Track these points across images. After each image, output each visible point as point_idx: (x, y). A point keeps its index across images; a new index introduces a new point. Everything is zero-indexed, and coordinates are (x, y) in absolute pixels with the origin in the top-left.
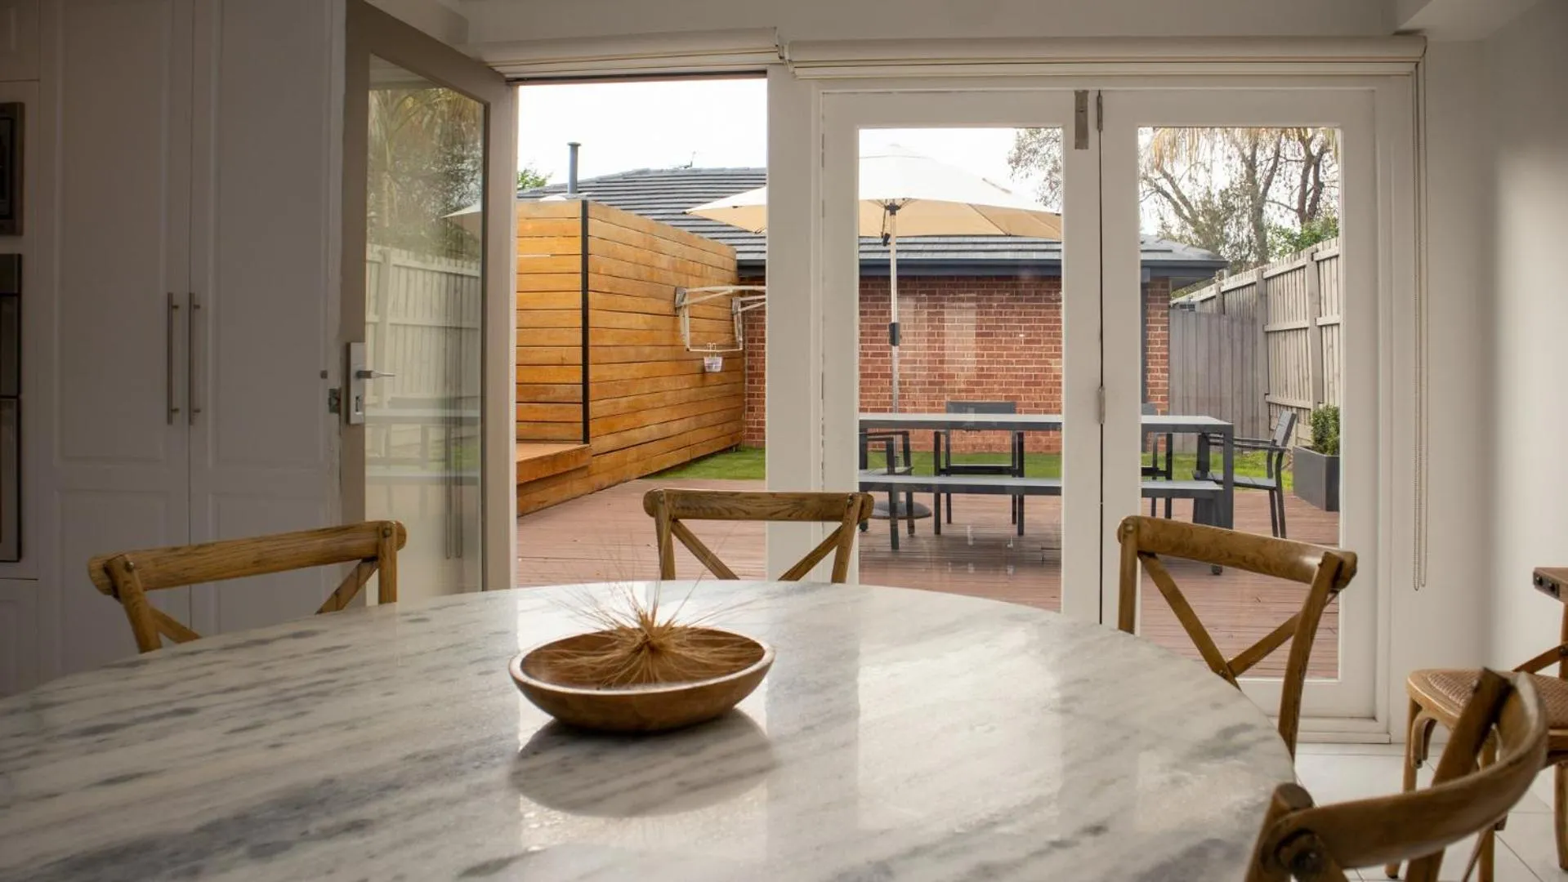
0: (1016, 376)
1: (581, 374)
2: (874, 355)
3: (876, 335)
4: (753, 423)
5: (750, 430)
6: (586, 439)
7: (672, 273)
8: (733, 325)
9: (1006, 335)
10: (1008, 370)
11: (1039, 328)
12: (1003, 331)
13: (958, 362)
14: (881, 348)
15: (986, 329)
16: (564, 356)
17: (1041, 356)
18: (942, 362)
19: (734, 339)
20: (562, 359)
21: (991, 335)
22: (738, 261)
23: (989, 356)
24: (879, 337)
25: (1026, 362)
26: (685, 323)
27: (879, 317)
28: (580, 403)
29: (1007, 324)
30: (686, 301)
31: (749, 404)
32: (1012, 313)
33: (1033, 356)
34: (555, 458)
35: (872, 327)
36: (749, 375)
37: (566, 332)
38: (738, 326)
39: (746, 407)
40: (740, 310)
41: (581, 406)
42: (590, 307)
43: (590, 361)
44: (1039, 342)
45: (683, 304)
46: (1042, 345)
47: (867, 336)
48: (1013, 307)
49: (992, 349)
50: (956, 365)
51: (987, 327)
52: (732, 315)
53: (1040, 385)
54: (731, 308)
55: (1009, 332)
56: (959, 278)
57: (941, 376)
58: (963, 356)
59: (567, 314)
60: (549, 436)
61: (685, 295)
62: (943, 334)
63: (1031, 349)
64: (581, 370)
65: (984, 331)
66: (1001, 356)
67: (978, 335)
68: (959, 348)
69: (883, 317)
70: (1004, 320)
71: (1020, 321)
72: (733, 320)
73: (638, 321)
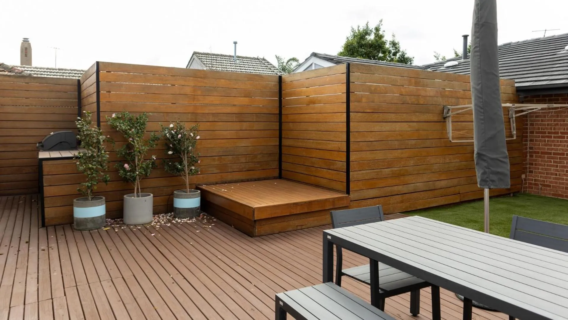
1: (346, 157)
4: (532, 180)
5: (531, 184)
6: (348, 192)
7: (441, 99)
8: (510, 125)
16: (338, 147)
19: (511, 132)
22: (517, 87)
26: (450, 126)
28: (345, 172)
30: (450, 113)
31: (529, 169)
34: (310, 203)
36: (530, 152)
37: (339, 134)
38: (514, 125)
39: (528, 170)
40: (515, 115)
41: (345, 174)
42: (351, 121)
43: (351, 150)
45: (448, 115)
54: (509, 115)
61: (449, 110)
64: (346, 154)
72: (510, 122)
73: (405, 127)
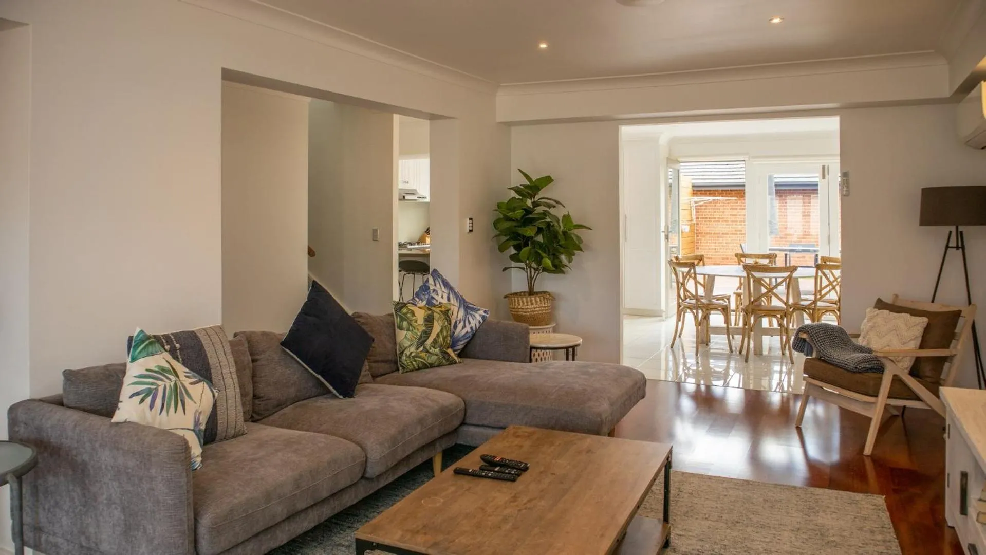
18: (786, 228)
19: (692, 218)
36: (696, 233)
38: (694, 212)
40: (694, 205)
52: (691, 207)
56: (794, 190)
57: (786, 234)
62: (786, 216)
67: (803, 216)
72: (691, 210)
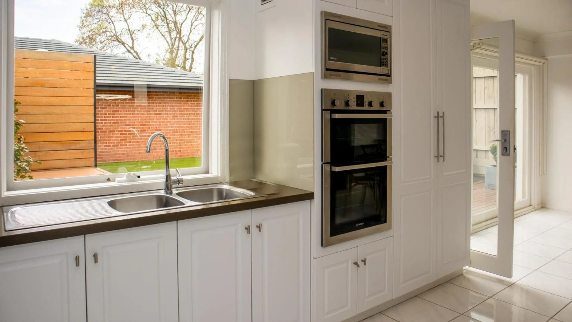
0: (169, 130)
1: (94, 135)
2: (114, 123)
3: (115, 114)
6: (96, 165)
9: (166, 114)
10: (166, 127)
11: (178, 111)
12: (165, 112)
13: (148, 125)
14: (117, 120)
15: (158, 112)
16: (85, 127)
17: (178, 122)
20: (84, 129)
21: (160, 114)
23: (159, 122)
24: (116, 115)
25: (173, 124)
27: (116, 107)
28: (93, 149)
29: (166, 110)
32: (168, 106)
33: (175, 122)
35: (113, 111)
37: (86, 116)
41: (93, 150)
43: (97, 130)
44: (177, 117)
46: (179, 118)
47: (111, 115)
48: (168, 103)
49: (160, 119)
50: (147, 126)
51: (159, 111)
53: (178, 133)
55: (167, 113)
58: (150, 122)
59: (86, 108)
60: (77, 165)
63: (174, 119)
64: (94, 133)
65: (157, 112)
66: (164, 122)
68: (148, 119)
69: (117, 107)
70: (165, 108)
71: (171, 109)
